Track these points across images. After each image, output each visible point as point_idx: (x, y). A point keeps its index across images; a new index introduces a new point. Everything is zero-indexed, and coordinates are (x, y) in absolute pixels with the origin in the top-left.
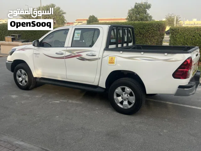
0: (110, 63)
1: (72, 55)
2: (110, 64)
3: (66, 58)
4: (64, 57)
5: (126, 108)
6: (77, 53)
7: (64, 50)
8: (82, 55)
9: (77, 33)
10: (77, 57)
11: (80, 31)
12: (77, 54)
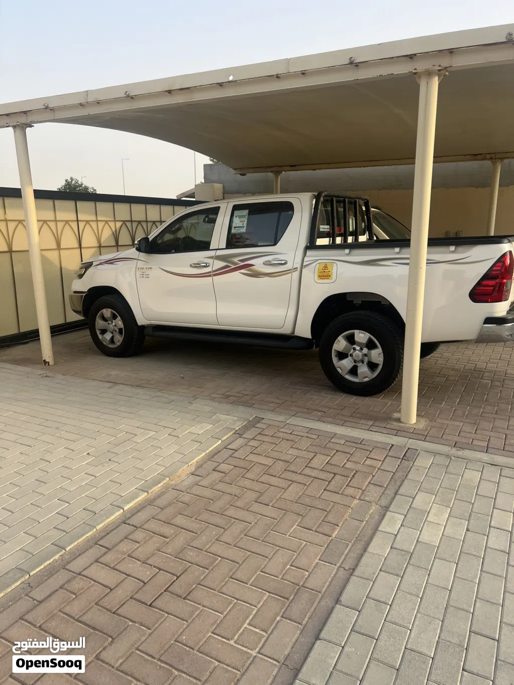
0: (321, 277)
1: (228, 266)
2: (322, 281)
3: (215, 275)
4: (210, 272)
5: (366, 380)
6: (241, 261)
7: (211, 257)
8: (253, 265)
9: (240, 217)
10: (243, 271)
11: (246, 212)
12: (242, 264)
